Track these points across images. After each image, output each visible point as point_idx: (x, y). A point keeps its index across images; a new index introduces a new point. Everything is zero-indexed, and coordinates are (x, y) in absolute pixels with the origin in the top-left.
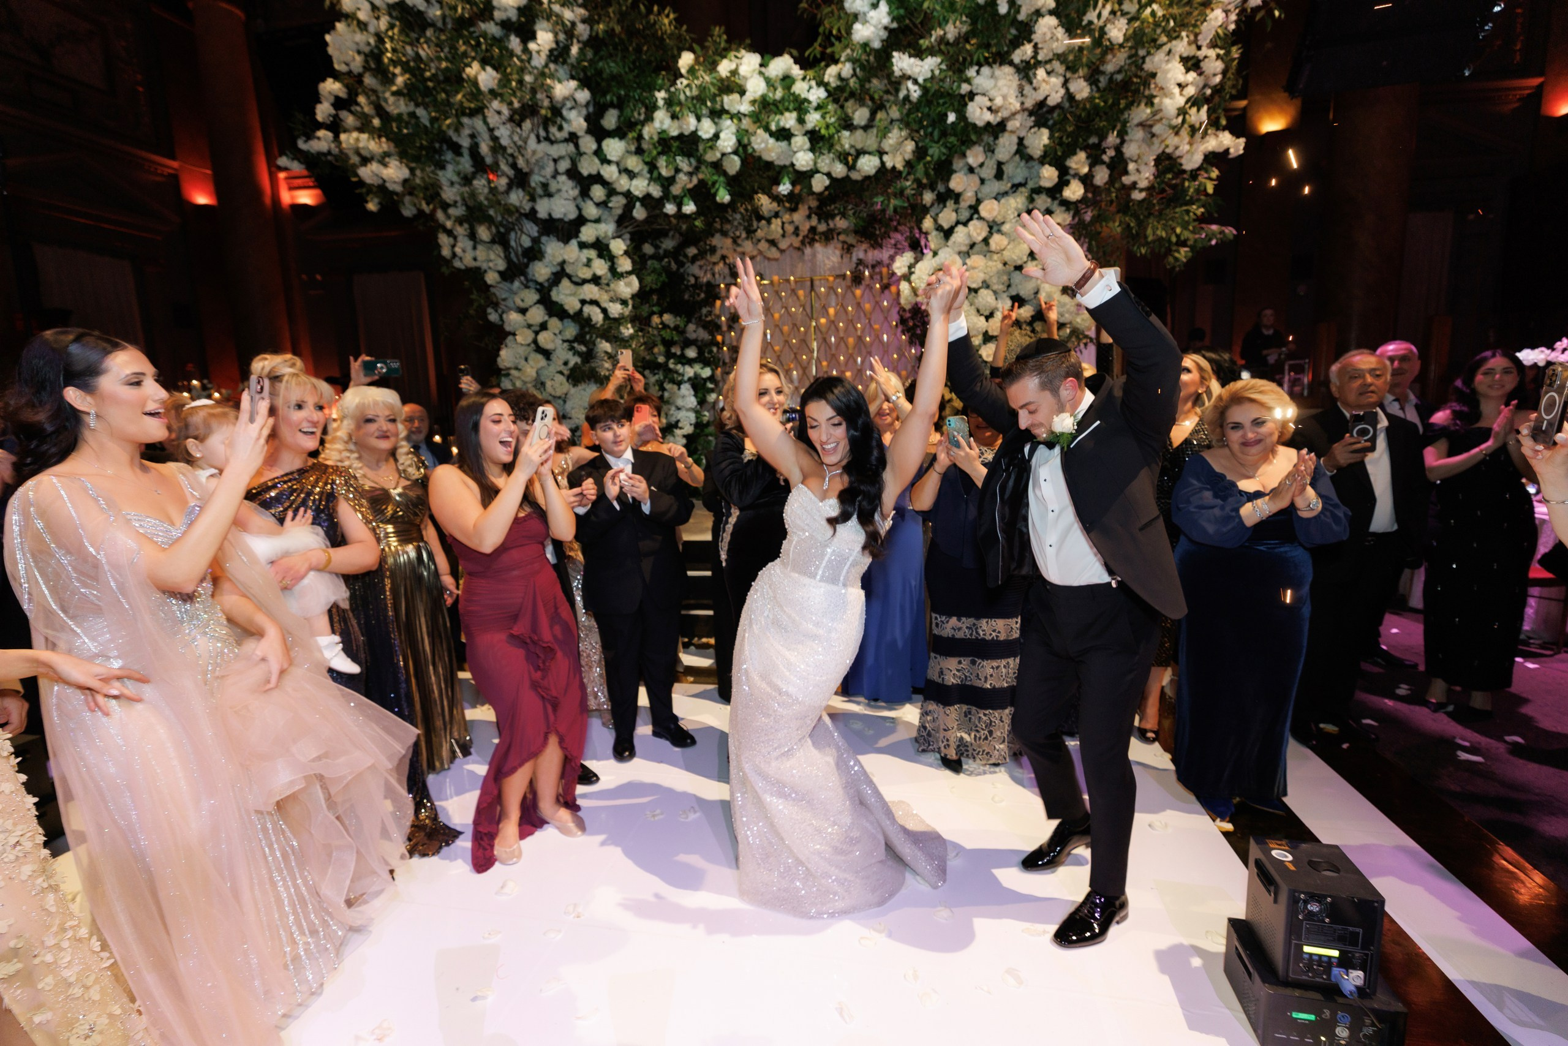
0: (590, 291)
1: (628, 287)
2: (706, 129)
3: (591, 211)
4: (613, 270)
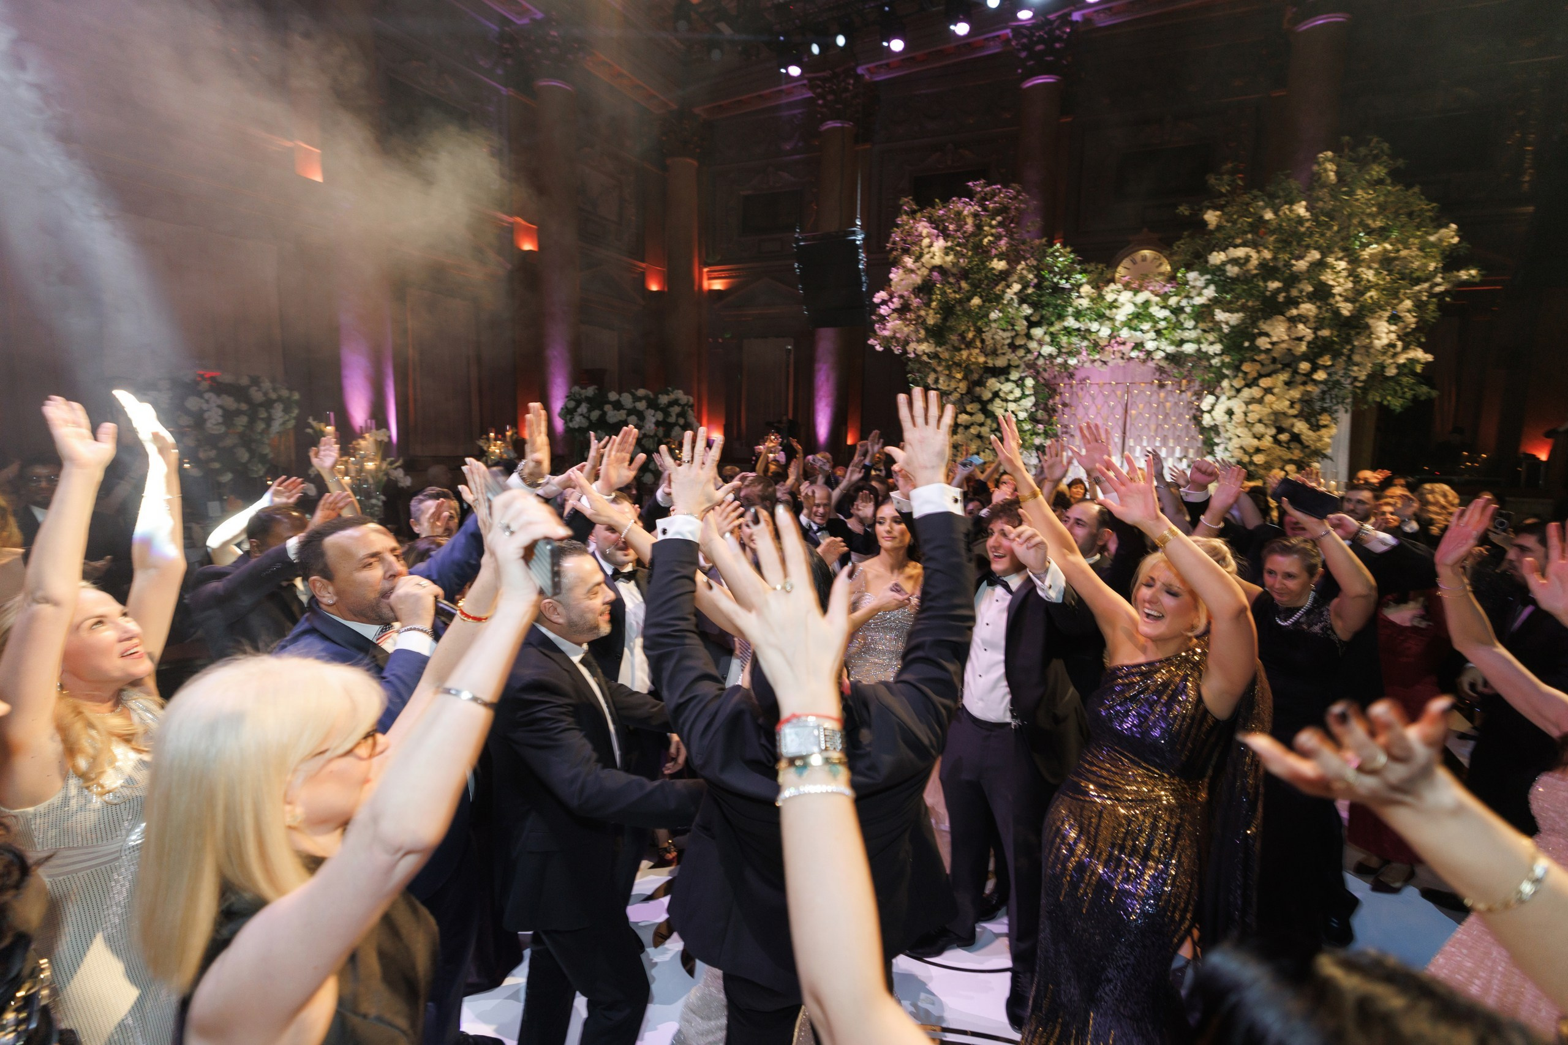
2: (1094, 326)
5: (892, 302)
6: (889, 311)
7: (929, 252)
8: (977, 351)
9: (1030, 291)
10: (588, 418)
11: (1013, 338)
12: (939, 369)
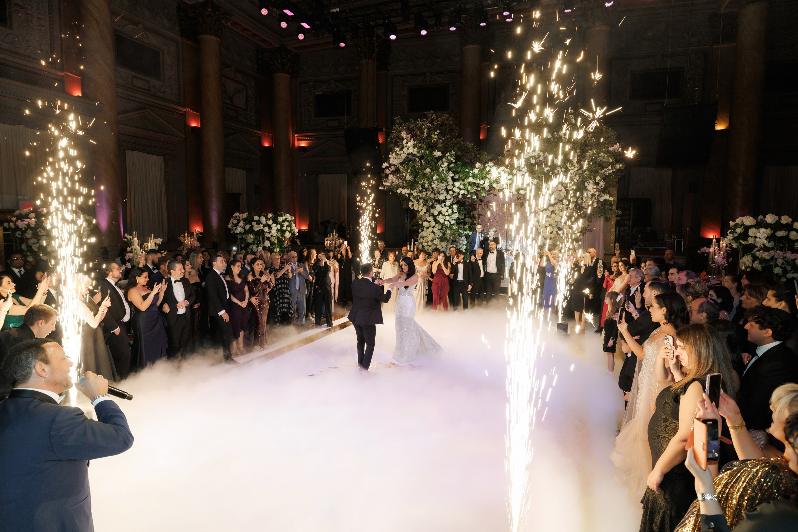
0: (447, 218)
1: (455, 216)
2: (482, 182)
3: (449, 197)
4: (453, 211)
5: (391, 168)
6: (390, 172)
7: (407, 146)
8: (430, 192)
9: (452, 165)
10: (244, 228)
11: (446, 186)
12: (414, 200)
